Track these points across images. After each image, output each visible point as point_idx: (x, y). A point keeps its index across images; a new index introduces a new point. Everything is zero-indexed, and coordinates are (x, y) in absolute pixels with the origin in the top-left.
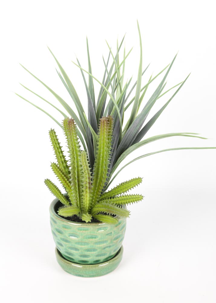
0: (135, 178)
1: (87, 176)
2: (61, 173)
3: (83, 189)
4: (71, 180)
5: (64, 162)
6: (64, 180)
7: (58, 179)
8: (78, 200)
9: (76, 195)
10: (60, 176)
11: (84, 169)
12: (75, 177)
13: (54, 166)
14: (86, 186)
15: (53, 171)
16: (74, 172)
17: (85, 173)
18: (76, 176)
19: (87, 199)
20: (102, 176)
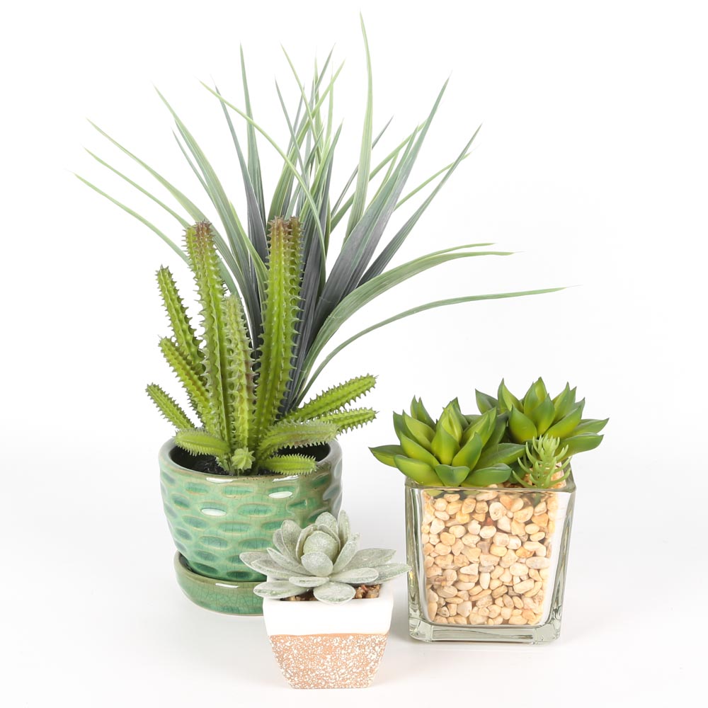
0: (359, 377)
1: (242, 357)
2: (184, 362)
3: (235, 392)
4: (205, 374)
5: (191, 342)
6: (191, 378)
7: (177, 376)
8: (224, 424)
9: (219, 411)
10: (181, 367)
11: (235, 339)
12: (214, 365)
13: (166, 345)
14: (240, 384)
15: (165, 356)
16: (212, 353)
17: (238, 349)
18: (218, 364)
19: (243, 418)
20: (278, 365)
